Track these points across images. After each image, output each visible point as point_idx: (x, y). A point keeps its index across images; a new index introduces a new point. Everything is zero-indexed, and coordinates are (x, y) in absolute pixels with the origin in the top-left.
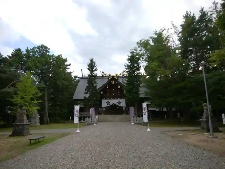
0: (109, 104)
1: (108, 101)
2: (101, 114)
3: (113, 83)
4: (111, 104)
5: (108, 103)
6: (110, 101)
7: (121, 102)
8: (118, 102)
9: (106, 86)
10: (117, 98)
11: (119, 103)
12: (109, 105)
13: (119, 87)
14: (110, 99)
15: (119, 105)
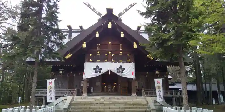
0: (100, 72)
1: (98, 66)
2: (80, 93)
3: (110, 26)
4: (103, 71)
5: (97, 69)
6: (101, 65)
7: (124, 69)
8: (117, 69)
9: (94, 33)
10: (117, 61)
11: (121, 69)
12: (98, 74)
13: (122, 35)
14: (103, 60)
15: (120, 74)
